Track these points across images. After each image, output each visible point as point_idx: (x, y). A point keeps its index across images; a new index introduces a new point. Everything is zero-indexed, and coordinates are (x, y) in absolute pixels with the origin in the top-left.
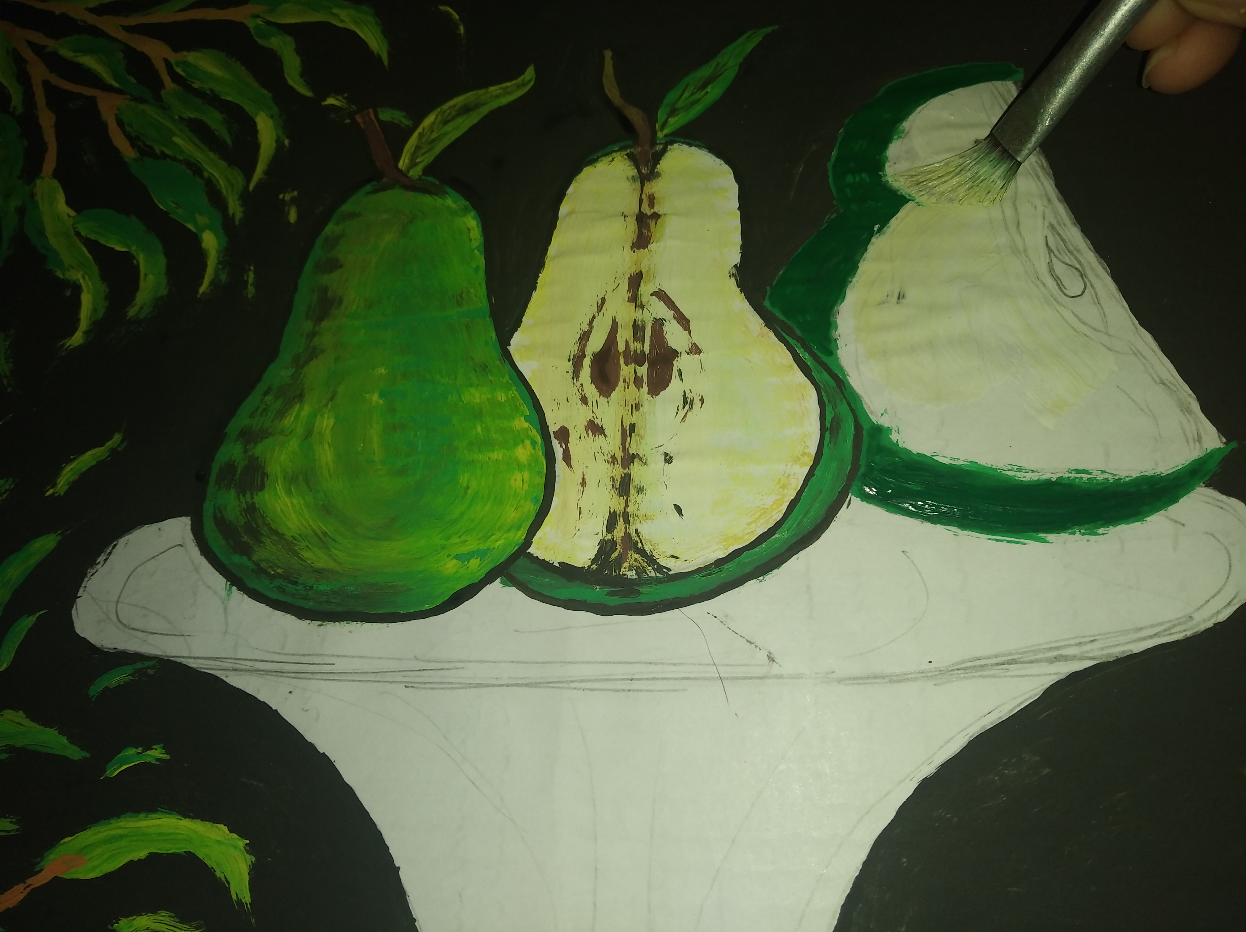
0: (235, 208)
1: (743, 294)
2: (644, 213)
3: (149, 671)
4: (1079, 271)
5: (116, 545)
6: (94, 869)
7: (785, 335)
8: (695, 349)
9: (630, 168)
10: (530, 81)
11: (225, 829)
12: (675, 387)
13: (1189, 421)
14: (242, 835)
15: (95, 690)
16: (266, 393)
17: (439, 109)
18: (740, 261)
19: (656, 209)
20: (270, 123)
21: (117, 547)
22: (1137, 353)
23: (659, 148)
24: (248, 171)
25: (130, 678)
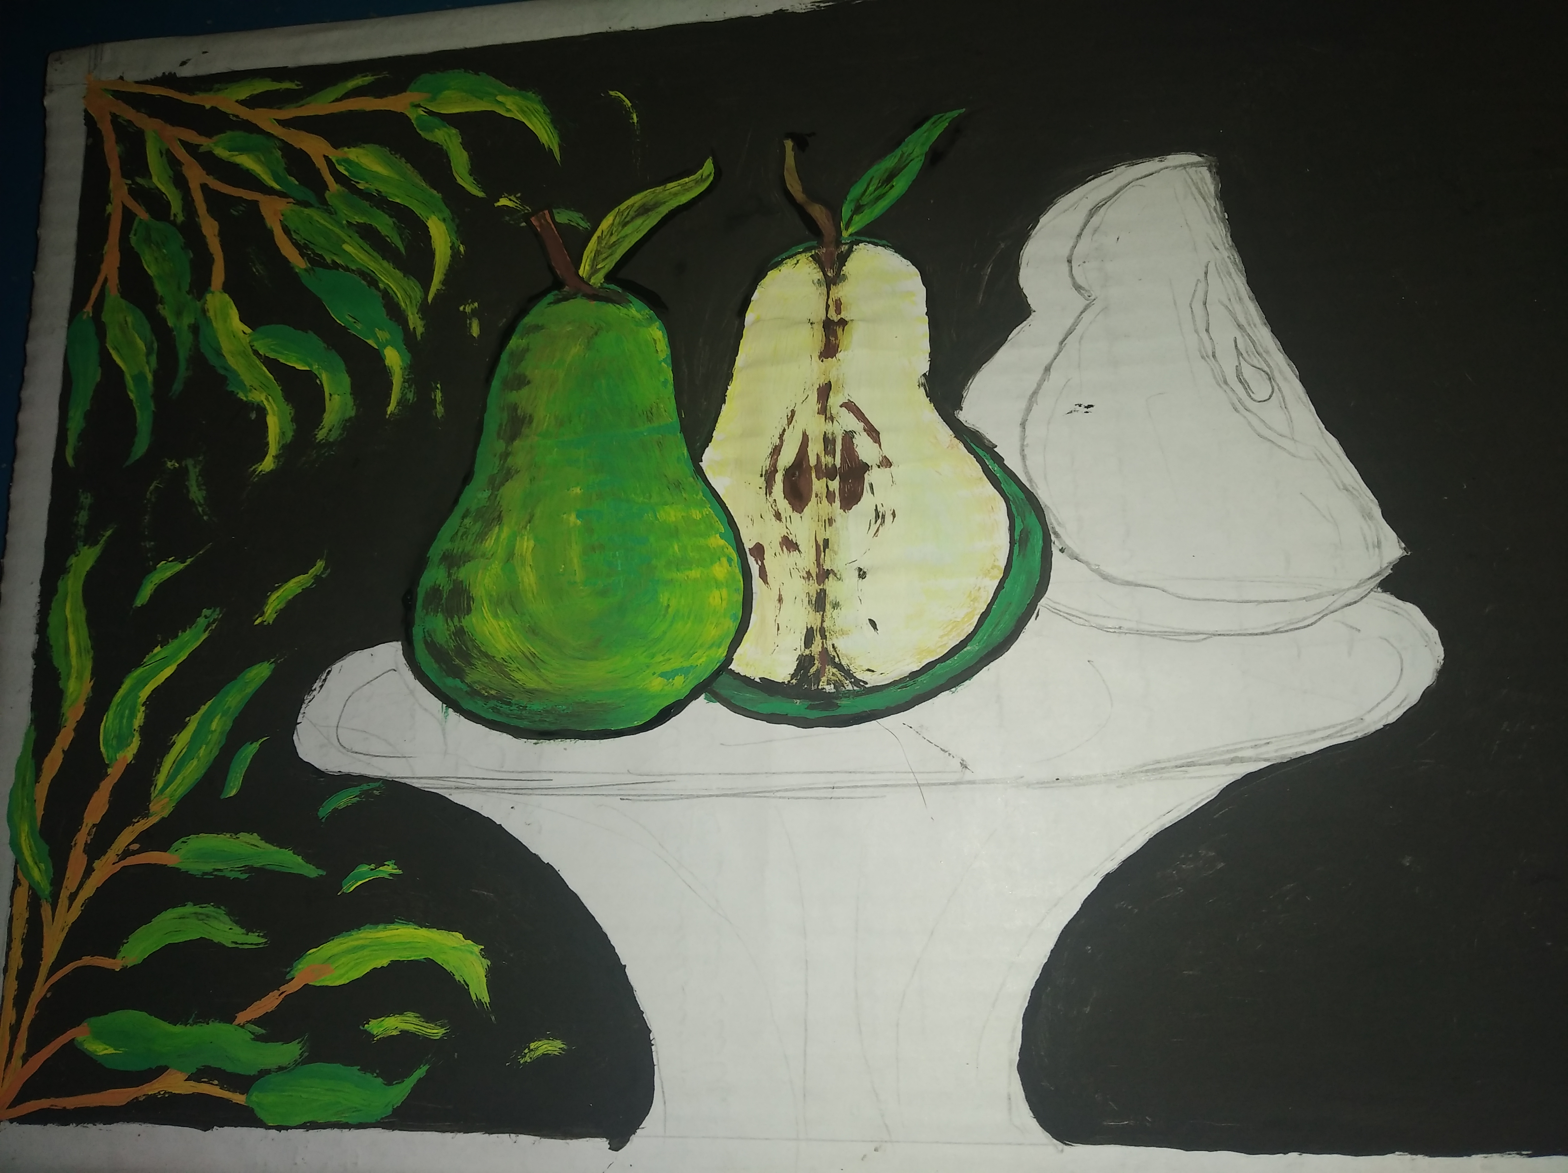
0: (415, 321)
1: (932, 404)
2: (831, 319)
3: (375, 792)
4: (1267, 374)
5: (329, 672)
6: (342, 976)
7: (974, 446)
8: (886, 463)
9: (815, 271)
10: (709, 176)
11: (461, 936)
12: (867, 502)
13: (1370, 527)
14: (477, 942)
15: (324, 811)
16: (464, 517)
17: (617, 210)
18: (928, 369)
19: (843, 315)
20: (443, 227)
21: (331, 673)
22: (1322, 459)
23: (844, 248)
24: (425, 282)
25: (357, 799)
